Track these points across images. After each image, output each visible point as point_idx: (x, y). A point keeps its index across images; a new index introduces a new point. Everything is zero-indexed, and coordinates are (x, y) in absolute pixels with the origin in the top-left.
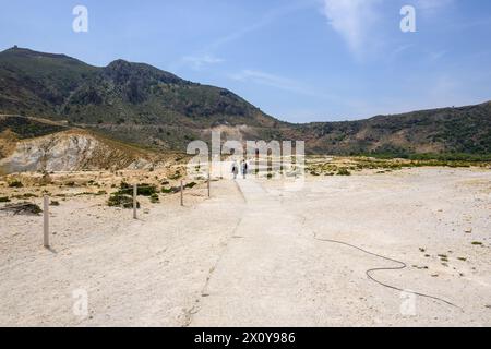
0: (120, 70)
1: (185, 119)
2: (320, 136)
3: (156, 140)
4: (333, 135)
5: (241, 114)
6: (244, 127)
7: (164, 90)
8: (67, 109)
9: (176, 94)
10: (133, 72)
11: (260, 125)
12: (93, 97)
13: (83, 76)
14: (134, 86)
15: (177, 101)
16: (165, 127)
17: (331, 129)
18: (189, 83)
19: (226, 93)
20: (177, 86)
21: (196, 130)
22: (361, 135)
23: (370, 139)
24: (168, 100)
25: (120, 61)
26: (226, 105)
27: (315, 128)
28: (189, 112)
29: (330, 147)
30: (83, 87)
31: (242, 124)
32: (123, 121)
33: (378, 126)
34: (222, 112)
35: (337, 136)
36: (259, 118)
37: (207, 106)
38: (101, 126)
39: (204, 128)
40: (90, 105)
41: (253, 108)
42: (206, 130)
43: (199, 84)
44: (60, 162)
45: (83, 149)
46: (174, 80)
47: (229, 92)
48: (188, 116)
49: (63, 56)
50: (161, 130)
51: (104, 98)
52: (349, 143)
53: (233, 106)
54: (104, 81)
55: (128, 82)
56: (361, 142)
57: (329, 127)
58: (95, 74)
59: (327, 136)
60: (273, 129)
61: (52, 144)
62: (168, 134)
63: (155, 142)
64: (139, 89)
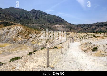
0: (34, 11)
1: (48, 23)
2: (82, 28)
3: (41, 28)
4: (85, 27)
5: (62, 22)
6: (62, 25)
7: (44, 16)
8: (21, 21)
9: (46, 17)
10: (36, 12)
11: (66, 25)
12: (27, 18)
13: (25, 13)
14: (36, 15)
15: (47, 19)
16: (43, 25)
17: (85, 26)
18: (49, 15)
19: (58, 17)
20: (47, 15)
21: (51, 26)
22: (93, 27)
23: (95, 29)
24: (44, 19)
25: (33, 10)
26: (58, 20)
27: (80, 26)
28: (49, 21)
29: (85, 30)
30: (25, 16)
31: (62, 24)
32: (33, 23)
33: (97, 25)
34: (57, 21)
35: (86, 28)
36: (66, 23)
37: (54, 20)
38: (28, 25)
39: (53, 25)
40: (26, 20)
41: (65, 21)
42: (53, 26)
43: (52, 15)
44: (11, 33)
45: (18, 30)
46: (46, 14)
47: (59, 17)
48: (49, 22)
49: (21, 9)
50: (42, 26)
51: (29, 18)
52: (90, 30)
53: (60, 20)
54: (30, 14)
55: (35, 14)
56: (93, 29)
57: (84, 25)
58: (28, 13)
59: (84, 28)
60: (70, 26)
61: (10, 28)
62: (44, 27)
63: (41, 29)
64: (38, 16)
